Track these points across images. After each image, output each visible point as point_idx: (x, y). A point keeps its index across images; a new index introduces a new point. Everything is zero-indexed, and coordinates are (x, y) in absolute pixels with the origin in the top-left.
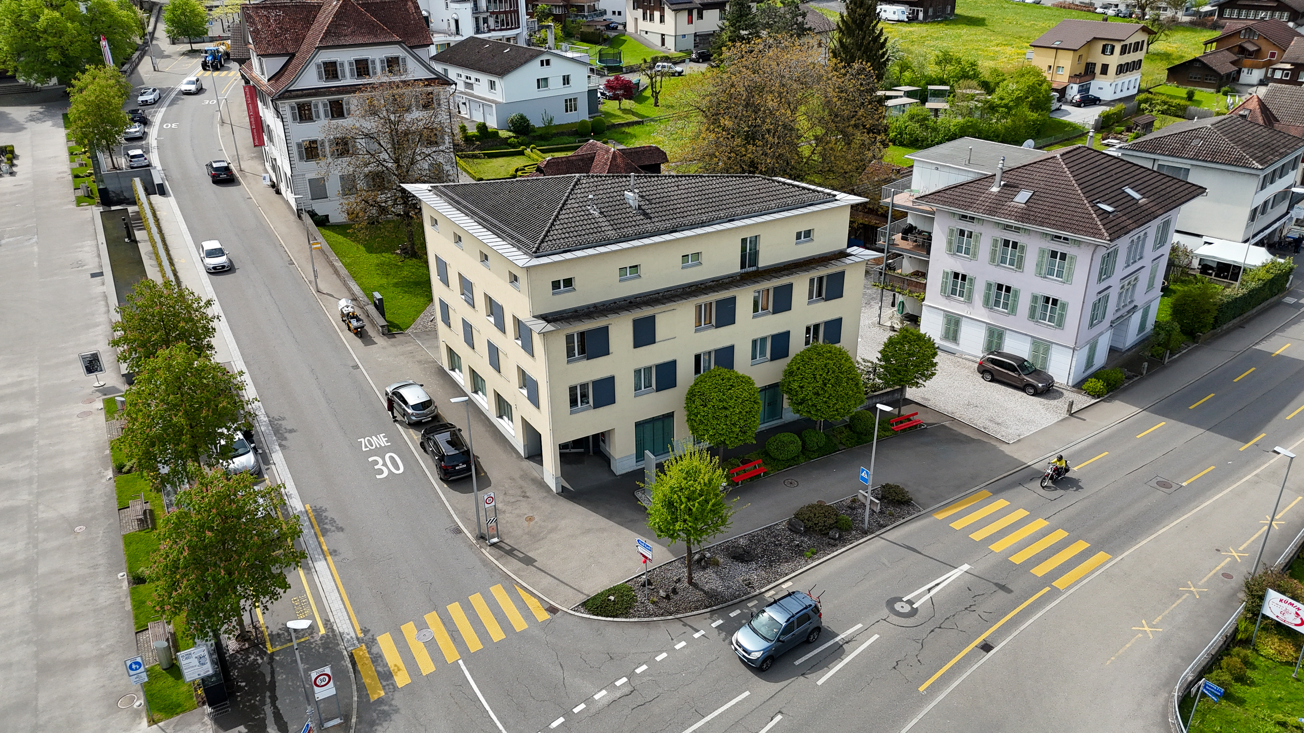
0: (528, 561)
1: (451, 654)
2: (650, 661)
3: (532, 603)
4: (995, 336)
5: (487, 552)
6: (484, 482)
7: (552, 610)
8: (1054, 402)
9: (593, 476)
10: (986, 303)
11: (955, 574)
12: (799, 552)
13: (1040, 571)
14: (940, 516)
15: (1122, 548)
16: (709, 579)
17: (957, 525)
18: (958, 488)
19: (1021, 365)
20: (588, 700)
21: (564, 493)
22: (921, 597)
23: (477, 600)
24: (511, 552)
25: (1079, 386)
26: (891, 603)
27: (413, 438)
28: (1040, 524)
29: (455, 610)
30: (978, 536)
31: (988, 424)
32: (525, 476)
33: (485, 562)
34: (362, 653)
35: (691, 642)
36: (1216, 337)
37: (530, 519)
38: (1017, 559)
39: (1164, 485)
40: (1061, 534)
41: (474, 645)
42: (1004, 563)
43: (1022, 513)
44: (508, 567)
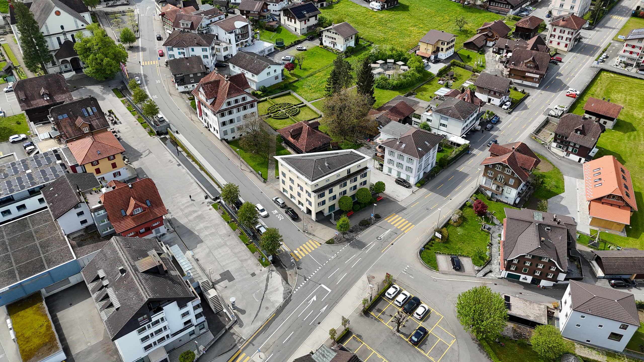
0: (314, 235)
1: (307, 253)
2: (339, 251)
3: (317, 243)
4: (399, 173)
5: (306, 234)
6: (300, 220)
7: (321, 244)
8: (410, 189)
9: (321, 217)
10: (397, 166)
11: (388, 231)
12: (362, 230)
13: (402, 230)
14: (386, 220)
15: (417, 224)
16: (347, 236)
17: (389, 221)
18: (389, 213)
19: (404, 181)
20: (331, 258)
21: (316, 221)
22: (382, 236)
23: (307, 243)
24: (310, 234)
25: (416, 184)
26: (377, 238)
27: (283, 211)
28: (404, 220)
29: (304, 245)
30: (392, 223)
31: (396, 197)
32: (308, 218)
33: (307, 236)
34: (292, 254)
35: (345, 247)
36: (448, 167)
37: (312, 227)
38: (399, 228)
39: (427, 209)
40: (407, 222)
41: (310, 251)
42: (397, 229)
43: (401, 218)
44: (311, 237)
